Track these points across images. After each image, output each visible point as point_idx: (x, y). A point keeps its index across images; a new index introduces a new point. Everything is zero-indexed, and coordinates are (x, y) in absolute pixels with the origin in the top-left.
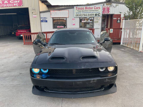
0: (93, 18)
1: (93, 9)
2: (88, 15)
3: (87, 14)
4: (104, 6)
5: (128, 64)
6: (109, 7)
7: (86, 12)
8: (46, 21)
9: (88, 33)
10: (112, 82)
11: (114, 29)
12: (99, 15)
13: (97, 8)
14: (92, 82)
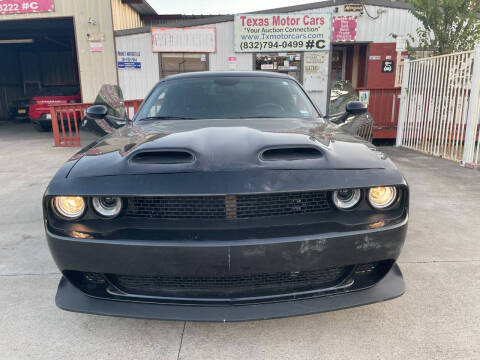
0: (298, 55)
1: (301, 25)
2: (285, 45)
3: (280, 42)
4: (336, 15)
5: (431, 204)
6: (356, 17)
7: (277, 33)
8: (137, 66)
9: (285, 83)
10: (389, 249)
11: (372, 91)
12: (321, 44)
13: (314, 21)
14: (307, 249)
